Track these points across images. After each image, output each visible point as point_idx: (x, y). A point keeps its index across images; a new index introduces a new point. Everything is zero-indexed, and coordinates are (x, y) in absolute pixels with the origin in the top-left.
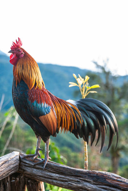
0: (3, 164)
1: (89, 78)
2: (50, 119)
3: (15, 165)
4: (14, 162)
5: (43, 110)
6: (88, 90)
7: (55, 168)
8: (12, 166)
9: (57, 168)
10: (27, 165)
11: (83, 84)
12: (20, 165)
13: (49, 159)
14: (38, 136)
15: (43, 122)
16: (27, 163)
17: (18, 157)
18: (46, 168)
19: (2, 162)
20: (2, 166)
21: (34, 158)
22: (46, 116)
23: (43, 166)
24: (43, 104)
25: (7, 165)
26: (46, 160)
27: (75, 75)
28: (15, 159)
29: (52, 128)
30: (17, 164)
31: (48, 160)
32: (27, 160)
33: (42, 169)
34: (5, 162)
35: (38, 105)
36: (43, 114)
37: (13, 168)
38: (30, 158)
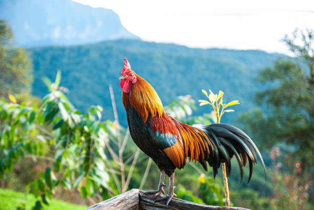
0: (120, 203)
1: (223, 93)
2: (176, 151)
3: (134, 204)
4: (132, 201)
5: (168, 140)
6: (224, 108)
7: (180, 205)
8: (130, 206)
9: (182, 206)
10: (148, 204)
11: (215, 102)
12: (140, 204)
13: (174, 196)
14: (162, 169)
15: (168, 154)
16: (148, 202)
17: (137, 196)
18: (169, 207)
19: (119, 201)
20: (119, 205)
21: (157, 194)
22: (171, 147)
23: (166, 204)
24: (166, 134)
25: (123, 204)
26: (170, 197)
27: (204, 92)
28: (133, 197)
29: (179, 161)
30: (136, 203)
31: (172, 196)
32: (148, 198)
33: (166, 207)
34: (122, 201)
35: (162, 135)
36: (168, 146)
37: (132, 207)
38: (152, 196)
